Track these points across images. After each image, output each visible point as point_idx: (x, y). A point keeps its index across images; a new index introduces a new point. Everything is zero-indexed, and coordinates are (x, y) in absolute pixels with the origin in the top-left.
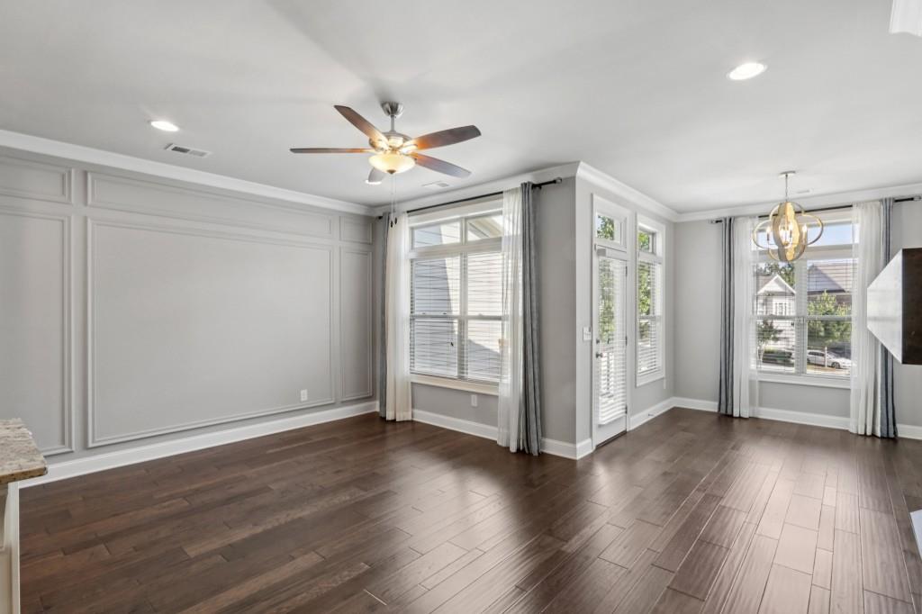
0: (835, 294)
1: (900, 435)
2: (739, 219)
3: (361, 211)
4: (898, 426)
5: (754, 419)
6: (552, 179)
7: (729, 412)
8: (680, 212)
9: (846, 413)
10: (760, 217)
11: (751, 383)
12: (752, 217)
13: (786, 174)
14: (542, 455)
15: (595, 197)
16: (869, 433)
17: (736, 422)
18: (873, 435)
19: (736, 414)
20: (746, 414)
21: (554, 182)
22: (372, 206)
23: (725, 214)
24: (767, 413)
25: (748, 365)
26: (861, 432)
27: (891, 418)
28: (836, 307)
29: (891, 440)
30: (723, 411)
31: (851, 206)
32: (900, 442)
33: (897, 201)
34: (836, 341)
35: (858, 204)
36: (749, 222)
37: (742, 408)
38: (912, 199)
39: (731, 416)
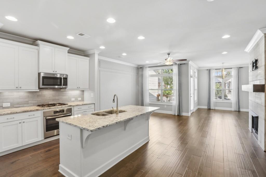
0: (220, 83)
1: (241, 111)
2: (211, 70)
3: (136, 66)
4: (240, 109)
5: (215, 109)
6: (184, 63)
7: (210, 108)
8: (199, 68)
9: (231, 107)
10: (215, 69)
11: (214, 102)
12: (214, 69)
13: (223, 63)
14: (182, 116)
15: (191, 66)
16: (235, 110)
17: (211, 110)
18: (236, 111)
19: (211, 109)
20: (213, 108)
21: (185, 64)
22: (139, 65)
23: (209, 68)
24: (217, 108)
25: (213, 99)
26: (234, 110)
27: (239, 108)
28: (220, 87)
29: (239, 111)
30: (209, 108)
31: (232, 68)
32: (241, 112)
33: (240, 68)
34: (220, 95)
35: (233, 68)
36: (213, 70)
37: (212, 107)
38: (242, 68)
39: (210, 109)
